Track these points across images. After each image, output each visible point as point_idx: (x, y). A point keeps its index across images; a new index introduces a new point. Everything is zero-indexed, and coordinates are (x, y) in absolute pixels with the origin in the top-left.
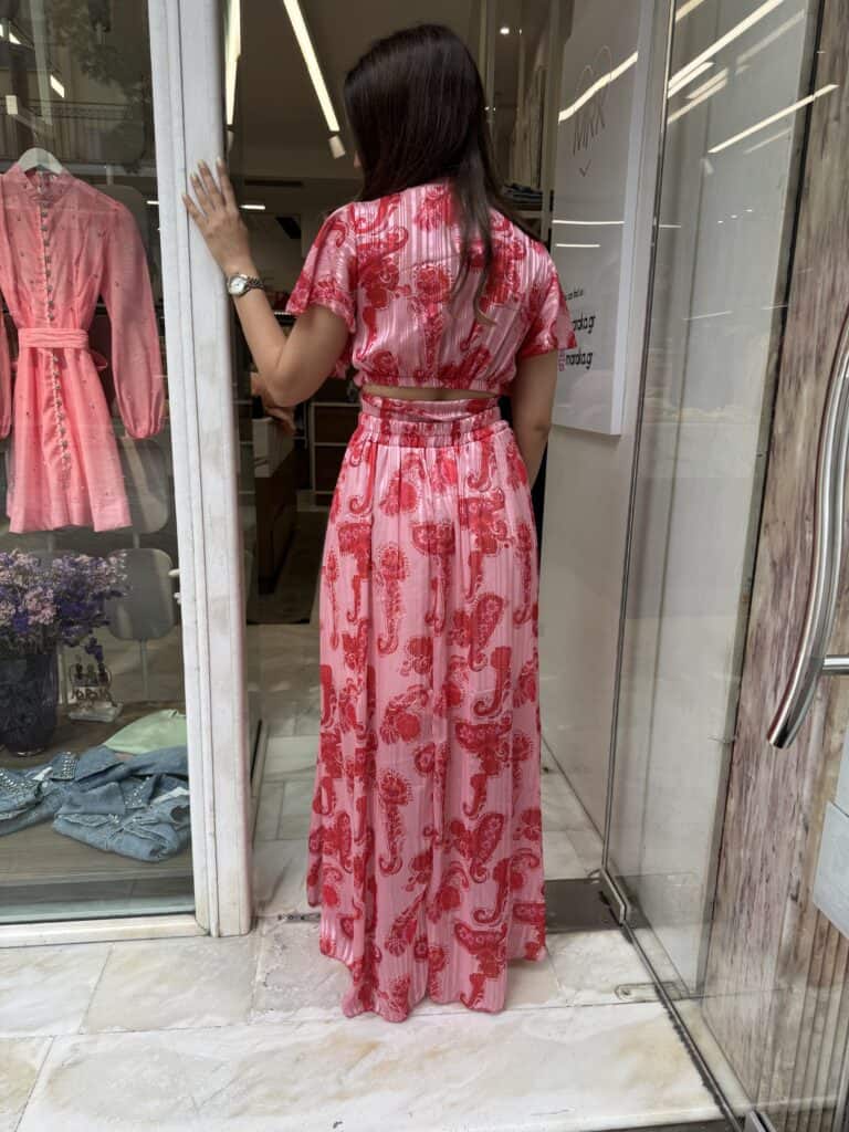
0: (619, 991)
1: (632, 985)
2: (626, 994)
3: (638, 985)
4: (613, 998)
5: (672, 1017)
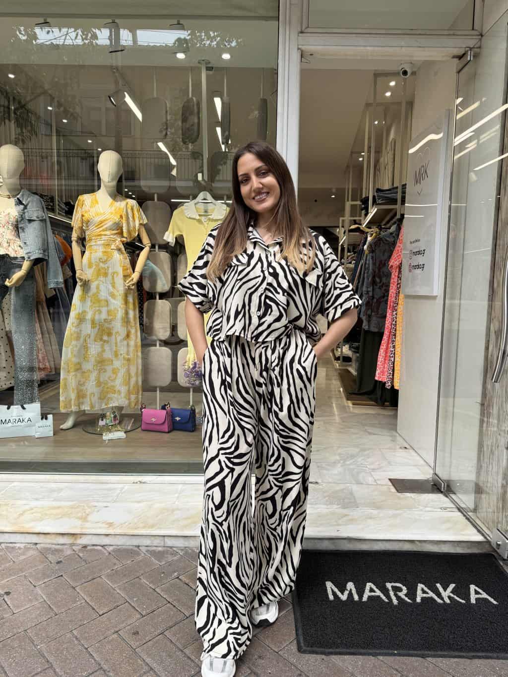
0: (442, 508)
1: (448, 507)
2: (446, 509)
4: (440, 510)
5: (464, 516)
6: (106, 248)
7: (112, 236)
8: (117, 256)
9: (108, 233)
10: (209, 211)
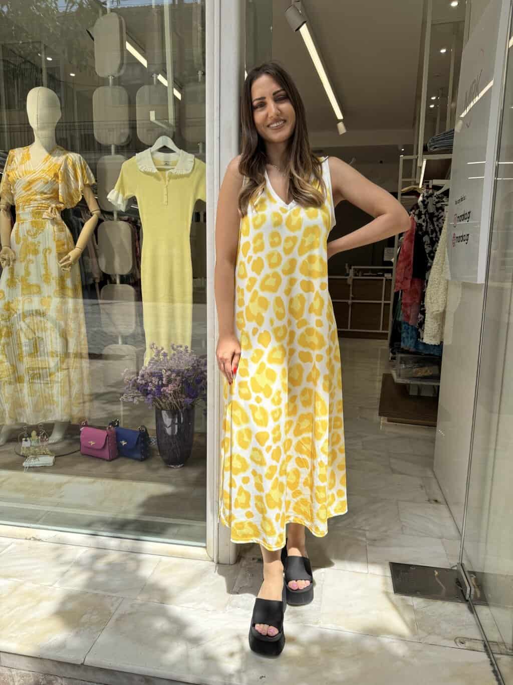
0: (457, 640)
1: (468, 639)
2: (462, 643)
3: (471, 639)
4: (452, 644)
5: (492, 664)
6: (35, 219)
7: (44, 201)
8: (50, 228)
9: (38, 197)
10: (171, 163)
